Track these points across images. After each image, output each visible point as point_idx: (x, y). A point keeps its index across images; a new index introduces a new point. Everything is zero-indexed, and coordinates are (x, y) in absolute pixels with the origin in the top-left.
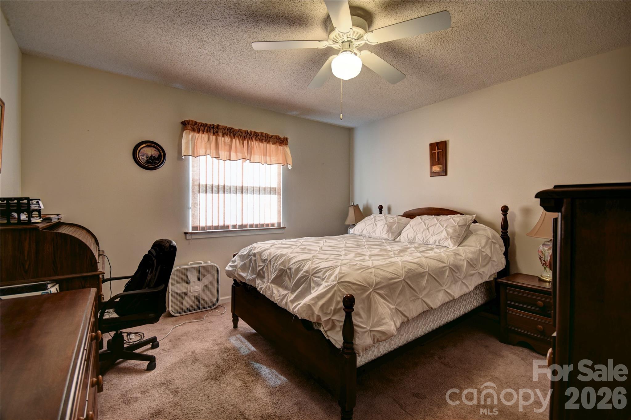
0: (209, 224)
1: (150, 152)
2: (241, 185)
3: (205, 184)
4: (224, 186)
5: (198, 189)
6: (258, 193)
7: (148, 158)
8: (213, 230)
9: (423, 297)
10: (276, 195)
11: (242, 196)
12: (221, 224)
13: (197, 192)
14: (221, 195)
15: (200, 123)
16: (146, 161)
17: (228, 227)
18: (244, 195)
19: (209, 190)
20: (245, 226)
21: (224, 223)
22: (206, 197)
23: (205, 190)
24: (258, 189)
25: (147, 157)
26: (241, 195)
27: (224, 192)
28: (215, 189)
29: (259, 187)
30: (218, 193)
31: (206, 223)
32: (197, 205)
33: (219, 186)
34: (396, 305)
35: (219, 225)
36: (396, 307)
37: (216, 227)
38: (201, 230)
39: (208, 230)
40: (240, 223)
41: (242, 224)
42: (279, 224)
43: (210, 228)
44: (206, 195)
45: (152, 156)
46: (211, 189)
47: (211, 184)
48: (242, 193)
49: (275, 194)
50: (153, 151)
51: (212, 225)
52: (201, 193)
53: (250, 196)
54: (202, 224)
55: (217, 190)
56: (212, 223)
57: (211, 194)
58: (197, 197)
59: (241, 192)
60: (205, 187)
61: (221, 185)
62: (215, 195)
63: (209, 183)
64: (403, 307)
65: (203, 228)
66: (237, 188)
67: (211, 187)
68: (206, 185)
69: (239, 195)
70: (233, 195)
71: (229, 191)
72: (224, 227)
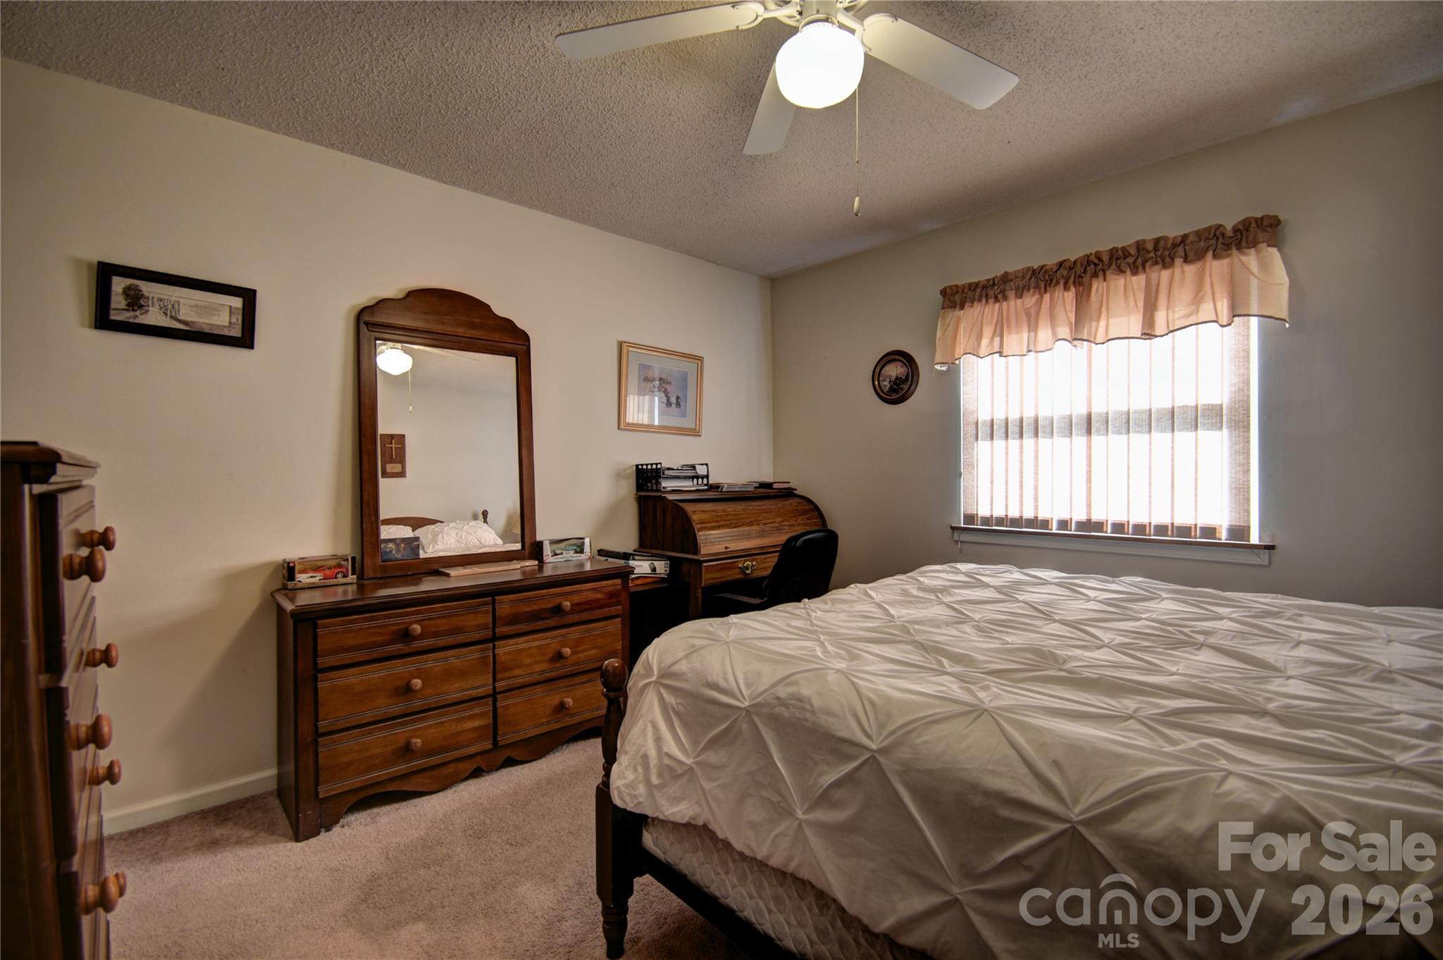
0: (999, 512)
1: (894, 370)
2: (1084, 412)
3: (990, 418)
4: (1036, 421)
5: (974, 432)
6: (1147, 428)
7: (892, 383)
8: (1006, 527)
9: (808, 822)
10: (1225, 431)
11: (1089, 442)
12: (1028, 514)
13: (972, 439)
14: (1028, 441)
15: (964, 286)
16: (890, 388)
17: (1045, 523)
18: (1093, 436)
19: (999, 431)
20: (1099, 526)
21: (1037, 513)
22: (992, 449)
23: (989, 432)
24: (1145, 416)
25: (890, 382)
26: (1084, 439)
27: (1036, 435)
28: (1013, 429)
29: (1150, 410)
30: (1021, 436)
31: (992, 509)
32: (973, 468)
33: (1021, 420)
34: (697, 763)
35: (1021, 517)
36: (695, 767)
37: (1016, 522)
38: (980, 525)
39: (995, 526)
40: (1082, 517)
41: (1089, 521)
42: (1239, 532)
43: (1000, 521)
44: (992, 444)
45: (897, 378)
46: (1003, 430)
47: (1004, 417)
48: (1089, 432)
49: (1221, 428)
50: (899, 367)
51: (1007, 516)
52: (982, 440)
53: (1117, 440)
54: (983, 511)
55: (1017, 429)
56: (1007, 511)
57: (1003, 442)
58: (973, 449)
59: (1084, 431)
60: (989, 425)
61: (1028, 418)
62: (1014, 443)
63: (999, 416)
64: (715, 784)
65: (986, 521)
66: (1071, 422)
67: (1003, 425)
68: (992, 421)
69: (1080, 440)
70: (1060, 442)
71: (1049, 430)
72: (1033, 522)
